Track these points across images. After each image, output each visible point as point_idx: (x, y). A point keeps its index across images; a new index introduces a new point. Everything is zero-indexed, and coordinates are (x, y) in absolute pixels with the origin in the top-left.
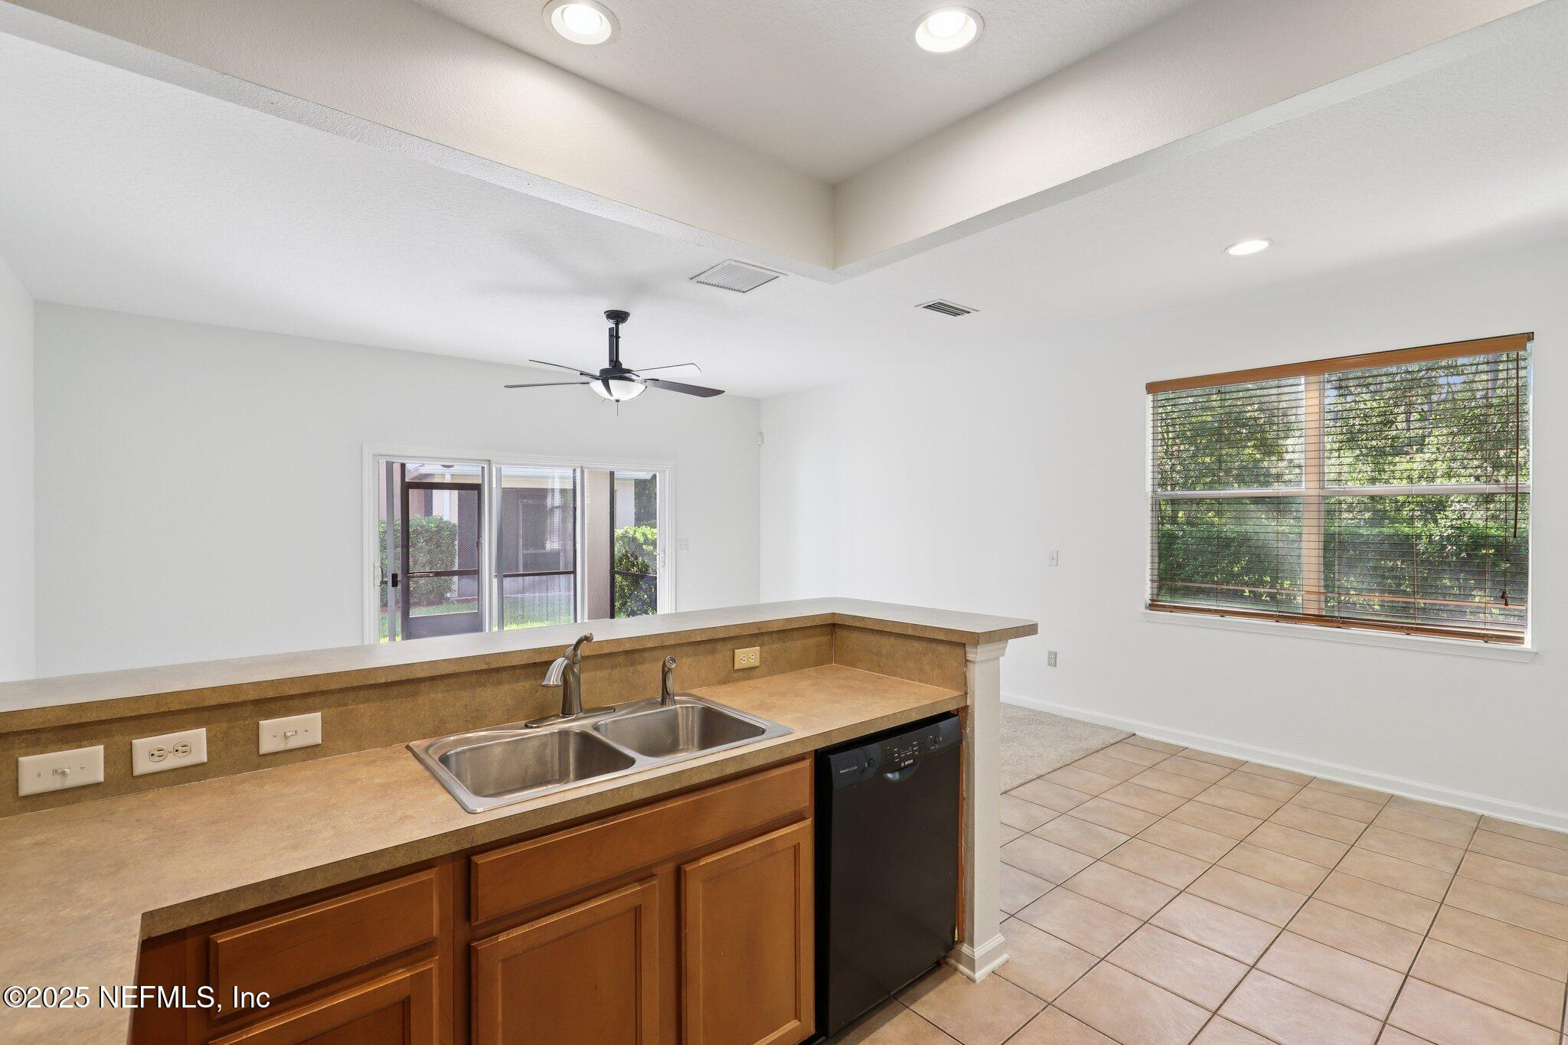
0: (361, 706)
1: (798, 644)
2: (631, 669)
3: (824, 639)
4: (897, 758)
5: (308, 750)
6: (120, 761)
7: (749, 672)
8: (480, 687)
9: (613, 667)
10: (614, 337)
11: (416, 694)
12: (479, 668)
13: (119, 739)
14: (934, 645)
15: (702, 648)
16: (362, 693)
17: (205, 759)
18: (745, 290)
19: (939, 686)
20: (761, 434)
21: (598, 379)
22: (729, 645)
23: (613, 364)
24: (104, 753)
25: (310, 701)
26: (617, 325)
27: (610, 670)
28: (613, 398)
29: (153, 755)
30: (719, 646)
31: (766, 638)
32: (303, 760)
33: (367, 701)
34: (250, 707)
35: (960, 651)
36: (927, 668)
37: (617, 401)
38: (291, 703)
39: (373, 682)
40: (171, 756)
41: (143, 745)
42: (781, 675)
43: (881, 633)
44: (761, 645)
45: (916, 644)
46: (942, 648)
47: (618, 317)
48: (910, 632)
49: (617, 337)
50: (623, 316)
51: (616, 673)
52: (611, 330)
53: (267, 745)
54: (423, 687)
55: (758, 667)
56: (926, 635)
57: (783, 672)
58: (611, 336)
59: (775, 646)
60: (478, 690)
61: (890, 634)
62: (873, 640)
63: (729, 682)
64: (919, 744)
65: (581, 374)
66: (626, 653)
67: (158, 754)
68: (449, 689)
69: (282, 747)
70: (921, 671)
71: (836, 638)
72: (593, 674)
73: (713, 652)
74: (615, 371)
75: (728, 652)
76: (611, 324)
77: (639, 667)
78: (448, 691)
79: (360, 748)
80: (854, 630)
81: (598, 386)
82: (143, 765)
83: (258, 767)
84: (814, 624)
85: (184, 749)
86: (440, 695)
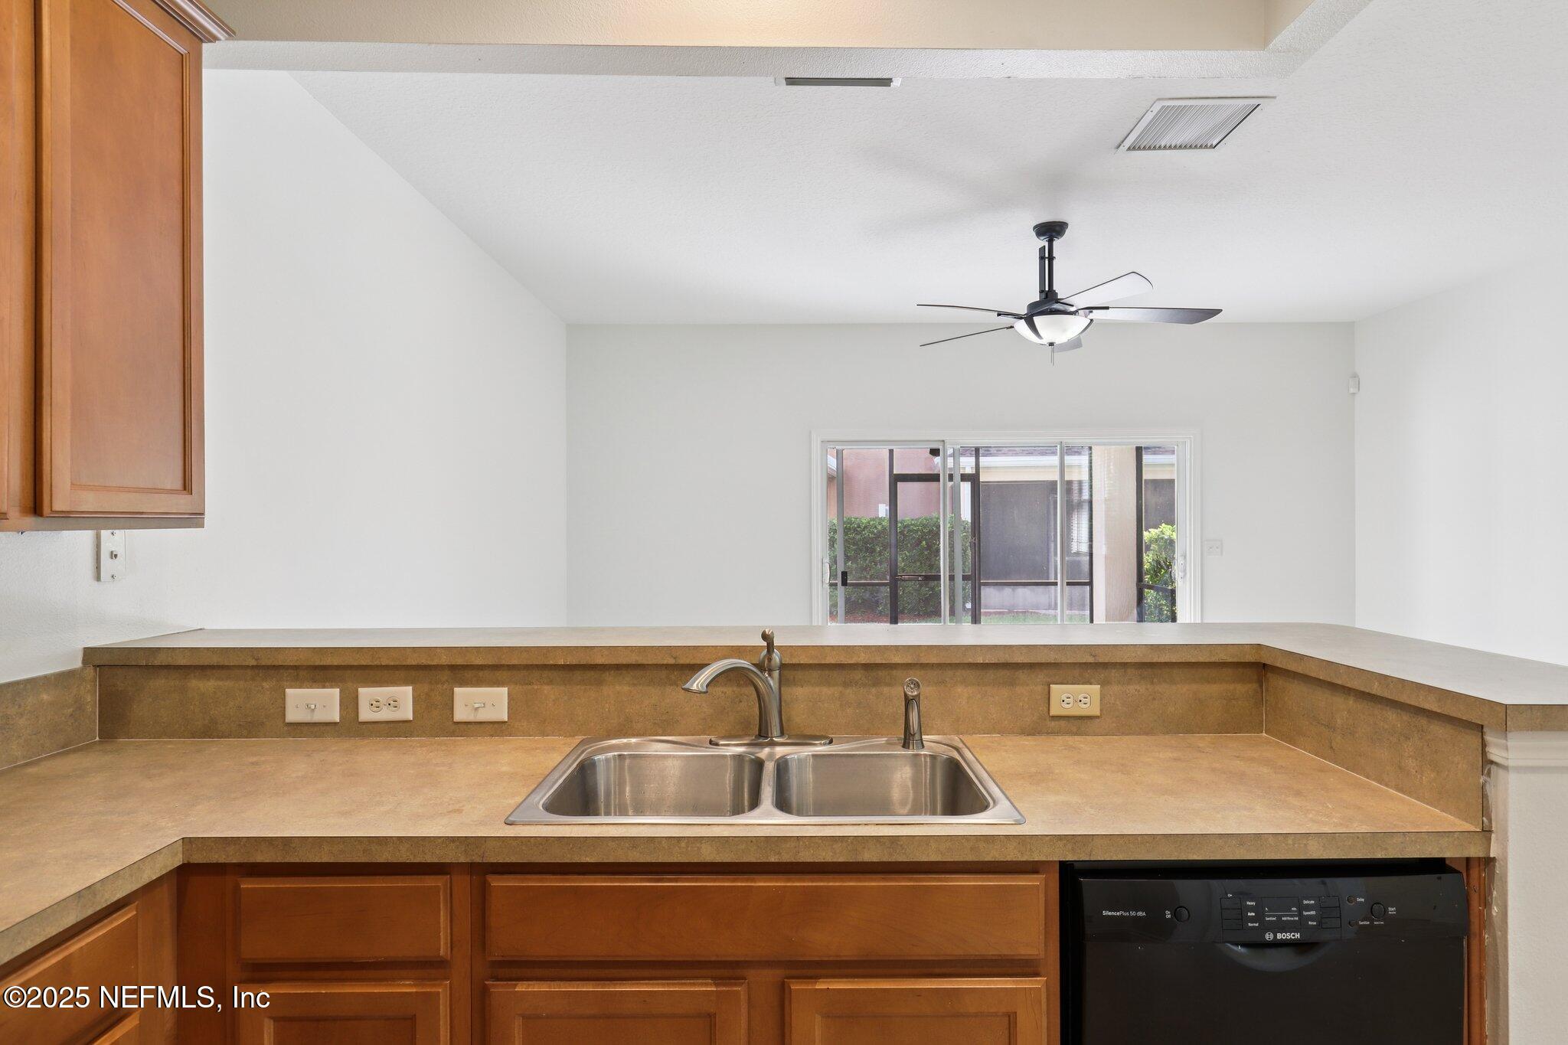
0: (546, 687)
1: (1178, 693)
2: (873, 690)
3: (1243, 689)
4: (1252, 920)
5: (496, 726)
6: (350, 703)
7: (1077, 724)
8: (671, 685)
9: (846, 685)
10: (1047, 259)
11: (599, 683)
12: (665, 662)
13: (349, 684)
14: (1423, 721)
15: (991, 674)
16: (546, 673)
17: (411, 718)
18: (1214, 144)
19: (1431, 805)
20: (1355, 376)
21: (1021, 318)
22: (1041, 676)
23: (1044, 296)
24: (340, 696)
25: (498, 674)
26: (1051, 242)
27: (841, 689)
28: (1046, 341)
29: (372, 705)
30: (1022, 675)
31: (1114, 673)
32: (492, 736)
33: (551, 682)
34: (447, 672)
35: (1472, 740)
36: (1411, 764)
37: (1051, 344)
38: (481, 674)
39: (551, 662)
40: (385, 708)
41: (366, 693)
42: (1143, 738)
43: (1333, 687)
44: (1104, 684)
45: (1391, 716)
46: (1438, 730)
47: (1051, 230)
48: (1376, 689)
49: (1051, 258)
50: (1058, 228)
51: (850, 693)
52: (1042, 250)
53: (461, 714)
54: (608, 676)
55: (1097, 717)
56: (1404, 698)
57: (1148, 732)
58: (1042, 258)
59: (1131, 689)
60: (668, 689)
61: (1347, 691)
62: (1321, 699)
63: (1040, 733)
64: (1319, 907)
65: (999, 315)
66: (867, 667)
67: (375, 705)
68: (635, 682)
69: (471, 718)
70: (1400, 768)
71: (1267, 690)
72: (817, 689)
73: (1012, 683)
74: (1048, 303)
75: (1039, 688)
76: (1043, 242)
77: (886, 690)
78: (634, 685)
79: (544, 734)
80: (1294, 678)
81: (1021, 326)
82: (366, 714)
83: (453, 734)
84: (1213, 659)
85: (394, 704)
86: (626, 688)
